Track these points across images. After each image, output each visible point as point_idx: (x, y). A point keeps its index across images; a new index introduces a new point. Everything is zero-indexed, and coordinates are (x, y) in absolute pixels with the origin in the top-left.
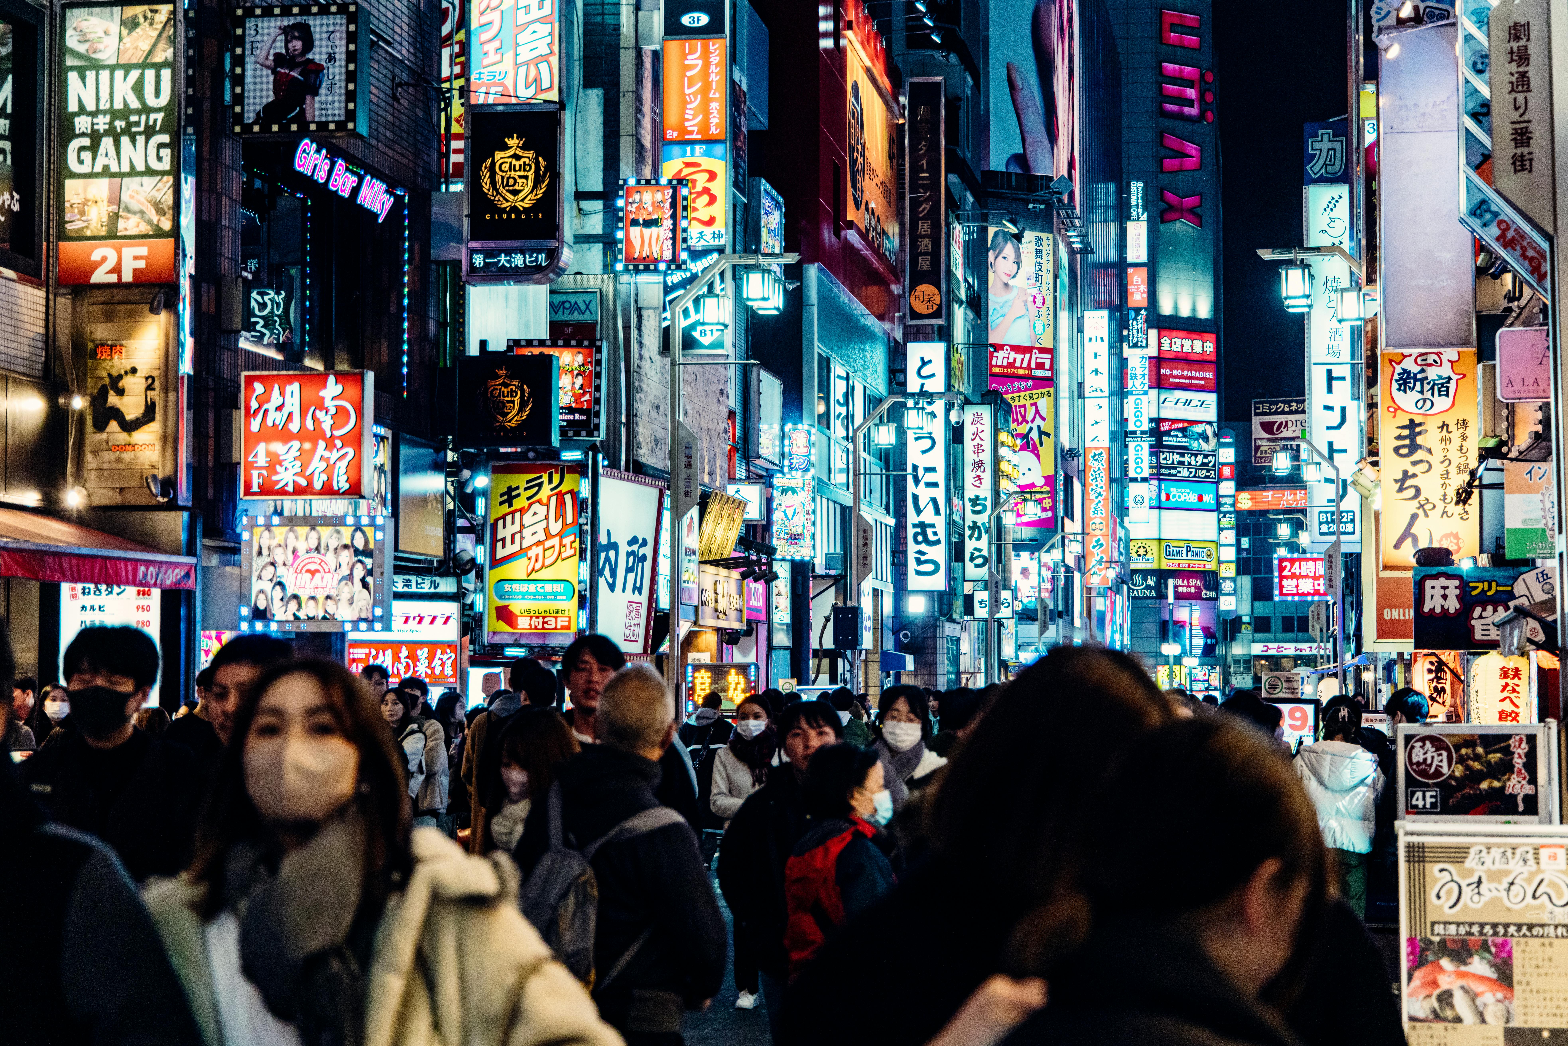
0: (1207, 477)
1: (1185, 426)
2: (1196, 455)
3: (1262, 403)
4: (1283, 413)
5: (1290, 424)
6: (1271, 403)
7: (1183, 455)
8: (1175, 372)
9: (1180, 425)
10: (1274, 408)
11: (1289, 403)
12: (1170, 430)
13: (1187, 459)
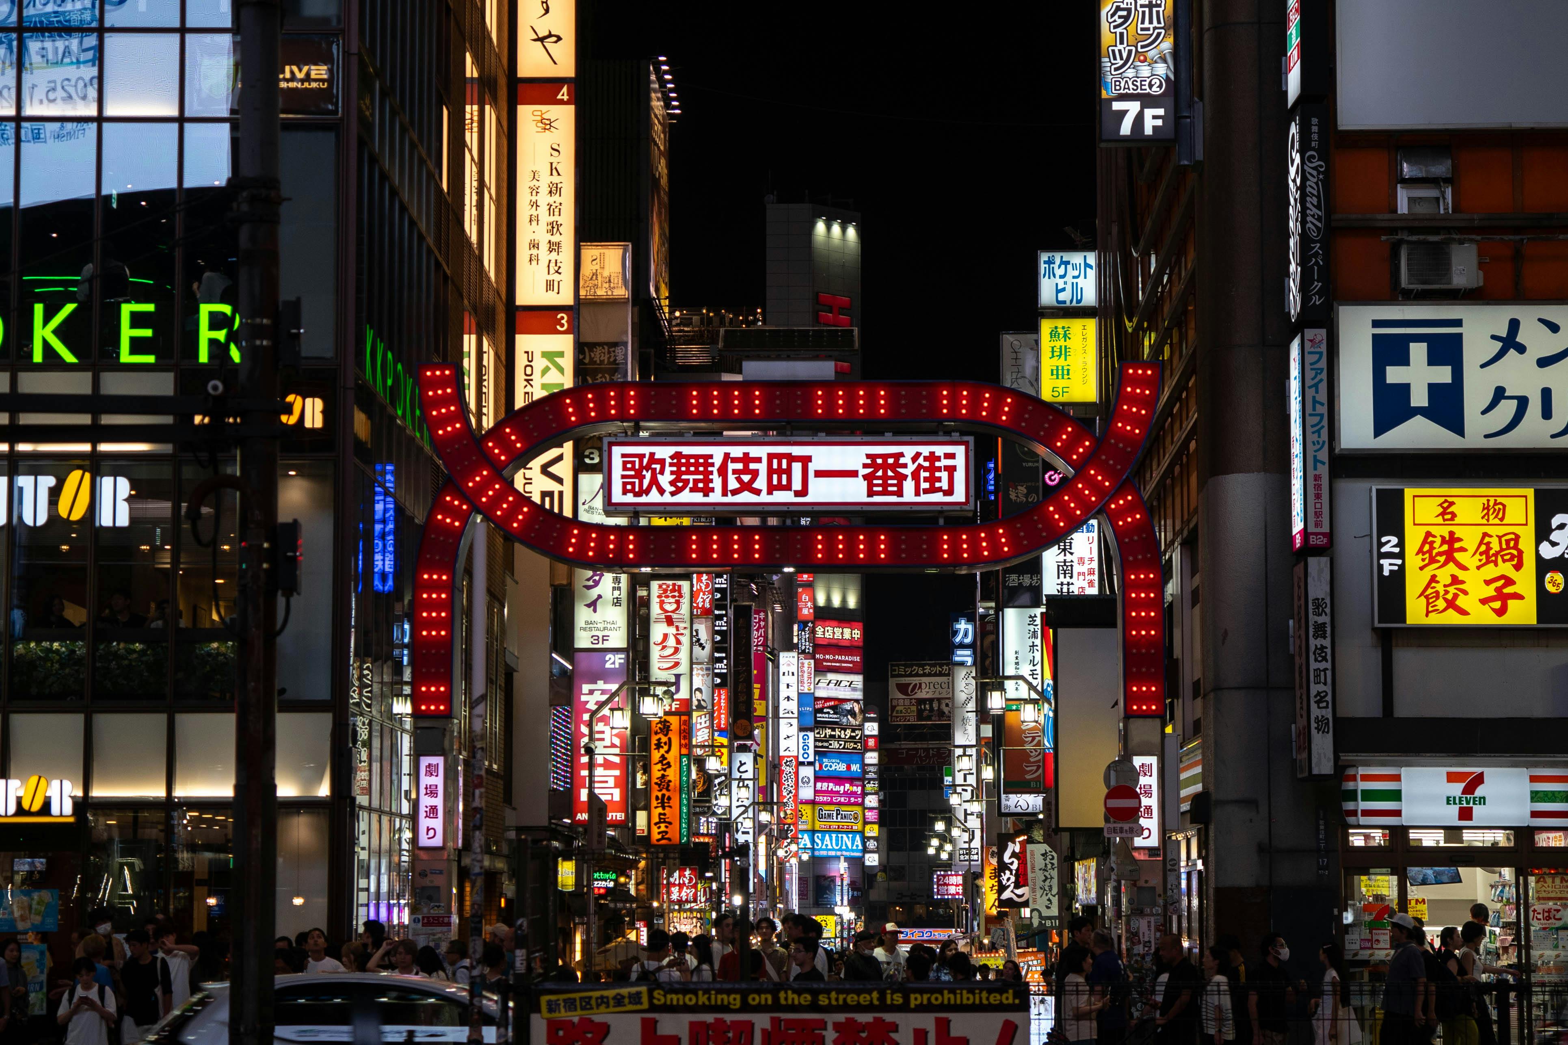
0: (854, 748)
1: (837, 704)
2: (845, 730)
3: (898, 665)
4: (917, 675)
5: (923, 686)
6: (906, 666)
7: (833, 730)
8: (827, 657)
9: (832, 703)
10: (909, 670)
11: (923, 666)
12: (823, 708)
13: (837, 733)
